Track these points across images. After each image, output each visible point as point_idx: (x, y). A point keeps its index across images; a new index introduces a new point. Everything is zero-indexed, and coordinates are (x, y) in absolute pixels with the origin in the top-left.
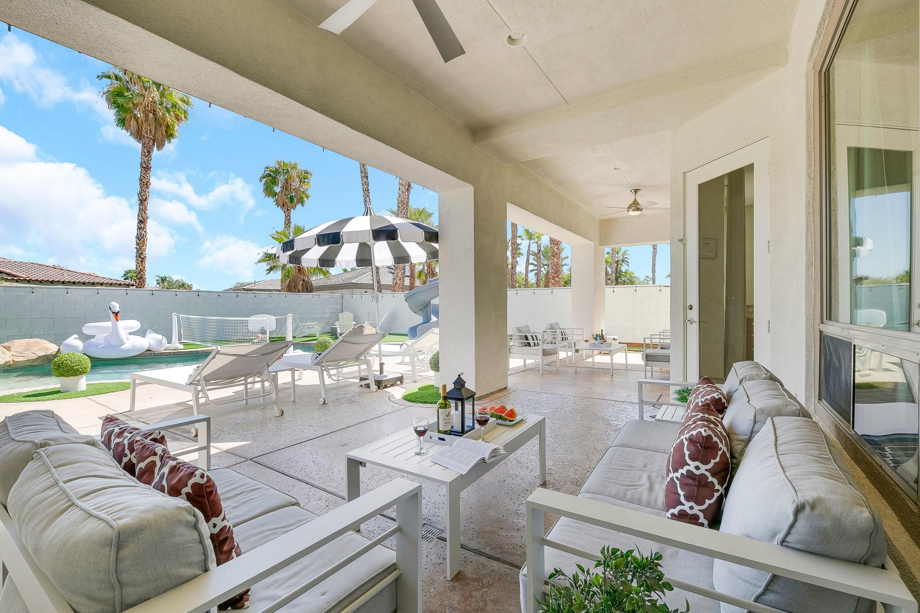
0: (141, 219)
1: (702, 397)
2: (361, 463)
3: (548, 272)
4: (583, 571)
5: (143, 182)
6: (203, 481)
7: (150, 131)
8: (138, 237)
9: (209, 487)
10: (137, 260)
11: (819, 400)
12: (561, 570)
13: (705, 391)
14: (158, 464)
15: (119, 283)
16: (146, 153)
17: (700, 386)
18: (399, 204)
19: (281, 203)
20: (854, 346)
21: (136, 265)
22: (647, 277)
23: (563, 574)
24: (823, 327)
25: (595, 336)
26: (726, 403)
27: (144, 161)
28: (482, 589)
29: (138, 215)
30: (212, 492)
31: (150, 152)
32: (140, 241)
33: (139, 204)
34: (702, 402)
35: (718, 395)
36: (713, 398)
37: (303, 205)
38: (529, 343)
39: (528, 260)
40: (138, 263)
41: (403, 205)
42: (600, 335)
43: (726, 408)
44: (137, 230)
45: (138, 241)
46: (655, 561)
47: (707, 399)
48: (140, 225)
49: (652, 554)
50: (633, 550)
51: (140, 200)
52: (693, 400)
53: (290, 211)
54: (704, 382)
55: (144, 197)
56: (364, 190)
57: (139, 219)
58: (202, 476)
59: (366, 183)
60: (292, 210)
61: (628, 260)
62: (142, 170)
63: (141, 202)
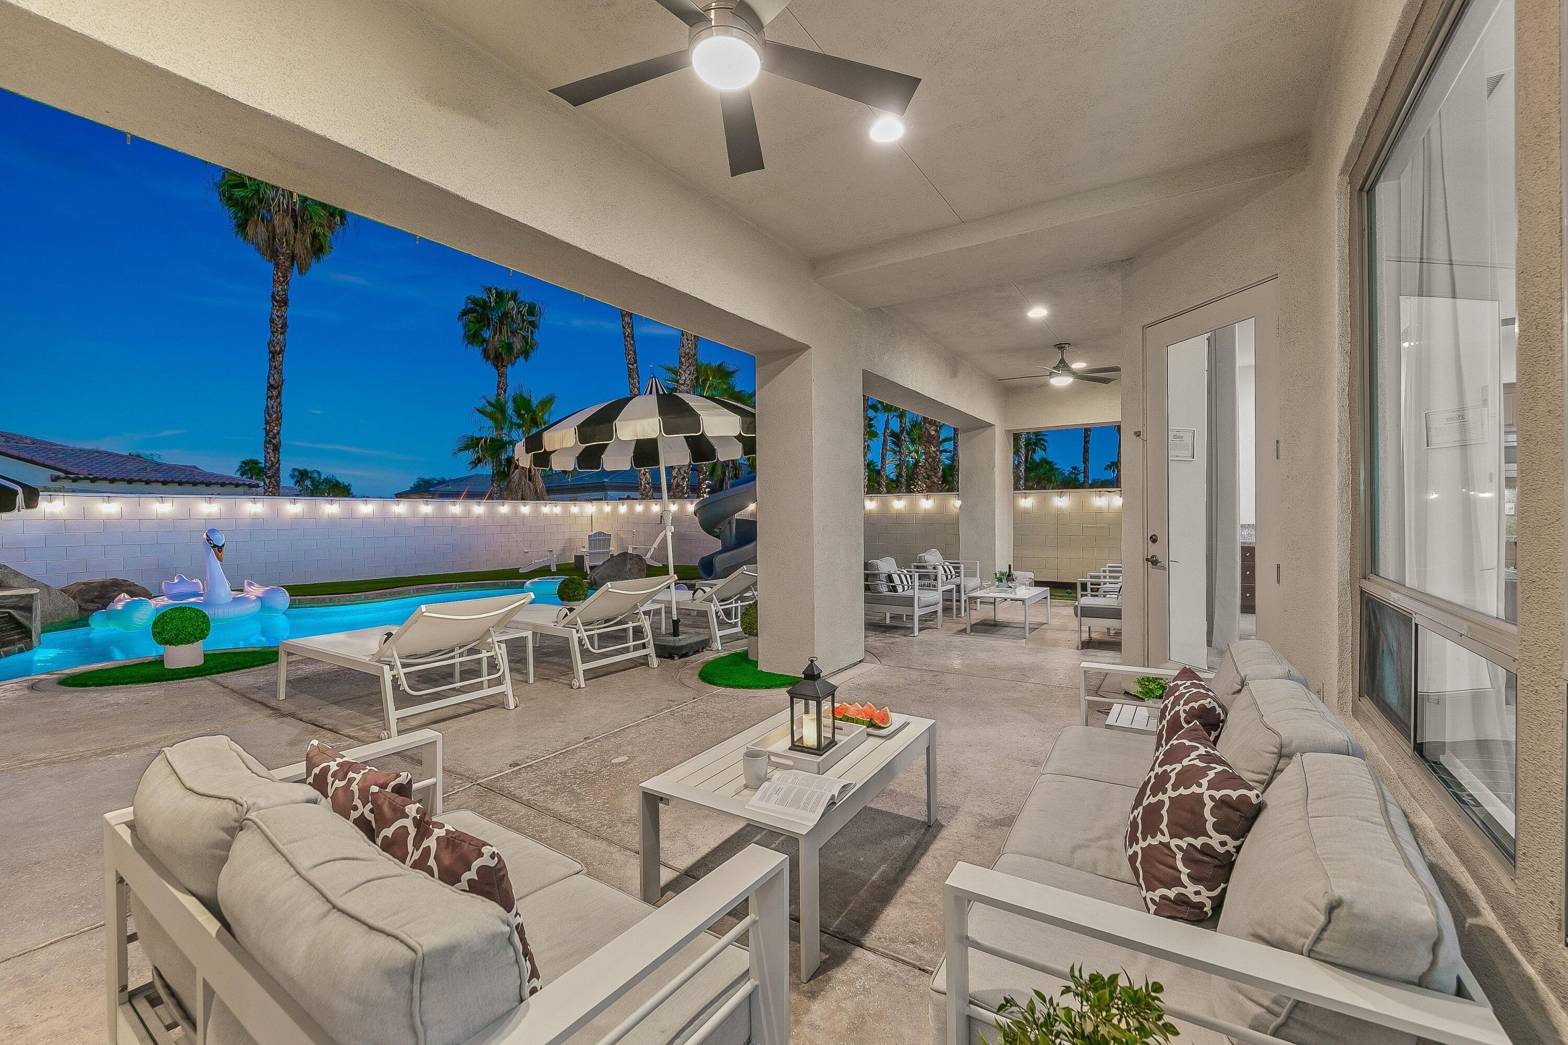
0: (272, 382)
1: (1186, 704)
2: (661, 799)
3: (916, 464)
4: (1043, 999)
5: (276, 325)
6: (492, 863)
7: (287, 243)
8: (268, 411)
9: (501, 870)
10: (267, 448)
11: (1359, 696)
12: (1012, 999)
13: (1188, 694)
14: (412, 831)
15: (234, 482)
16: (281, 279)
17: (1180, 683)
18: (682, 359)
19: (492, 354)
20: (1416, 625)
21: (265, 456)
22: (1074, 468)
23: (1016, 1005)
24: (1366, 585)
25: (998, 576)
26: (1221, 714)
27: (278, 291)
28: (856, 996)
29: (269, 377)
30: (504, 876)
31: (287, 276)
32: (270, 418)
33: (270, 360)
34: (1184, 711)
35: (1210, 703)
36: (1202, 707)
37: (526, 359)
38: (895, 586)
39: (885, 444)
40: (268, 453)
41: (689, 359)
42: (1006, 573)
43: (1223, 721)
44: (267, 400)
45: (268, 418)
46: (1153, 994)
47: (1193, 708)
48: (272, 392)
49: (1147, 984)
50: (1118, 975)
51: (271, 352)
52: (1169, 705)
53: (507, 366)
54: (1185, 676)
55: (278, 349)
56: (626, 335)
57: (269, 382)
58: (493, 856)
59: (628, 324)
60: (509, 366)
61: (1046, 444)
62: (273, 304)
63: (273, 357)
